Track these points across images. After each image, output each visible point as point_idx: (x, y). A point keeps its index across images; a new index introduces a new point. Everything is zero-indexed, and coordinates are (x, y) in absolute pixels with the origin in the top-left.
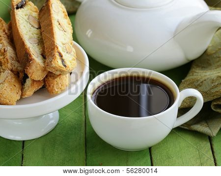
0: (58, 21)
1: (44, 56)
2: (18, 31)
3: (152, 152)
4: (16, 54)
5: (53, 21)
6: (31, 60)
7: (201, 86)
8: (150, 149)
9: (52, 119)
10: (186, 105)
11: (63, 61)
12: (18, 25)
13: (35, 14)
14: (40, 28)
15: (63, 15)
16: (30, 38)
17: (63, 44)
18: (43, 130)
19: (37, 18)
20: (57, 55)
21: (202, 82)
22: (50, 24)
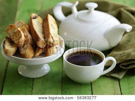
0: (51, 24)
1: (44, 38)
2: (33, 27)
3: (92, 84)
4: (32, 37)
5: (49, 24)
6: (39, 38)
7: (115, 57)
8: (91, 83)
9: (47, 70)
10: (108, 65)
11: (53, 39)
12: (33, 25)
13: (41, 22)
14: (43, 27)
15: (54, 23)
16: (39, 31)
17: (54, 34)
18: (42, 74)
19: (42, 23)
20: (51, 37)
21: (116, 55)
22: (48, 25)
